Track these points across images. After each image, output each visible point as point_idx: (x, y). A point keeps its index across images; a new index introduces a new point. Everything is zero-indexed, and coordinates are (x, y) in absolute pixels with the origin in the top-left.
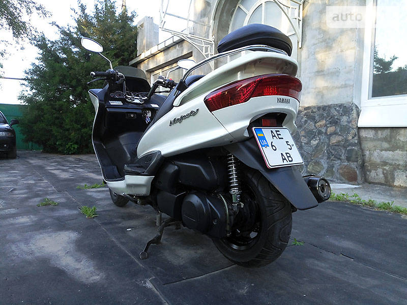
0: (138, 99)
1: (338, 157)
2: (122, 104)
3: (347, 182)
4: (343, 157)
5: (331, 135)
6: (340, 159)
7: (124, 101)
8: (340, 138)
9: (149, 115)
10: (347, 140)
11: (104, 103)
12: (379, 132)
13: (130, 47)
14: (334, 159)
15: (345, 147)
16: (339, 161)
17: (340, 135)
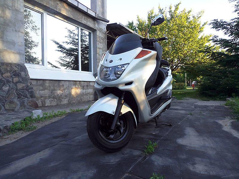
1: (26, 96)
3: (34, 109)
4: (28, 96)
5: (17, 83)
6: (27, 97)
8: (24, 85)
10: (28, 86)
12: (38, 81)
14: (23, 98)
15: (27, 90)
16: (27, 99)
17: (23, 83)
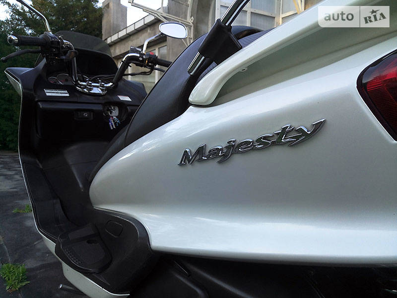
0: (97, 87)
2: (68, 95)
7: (71, 89)
9: (115, 113)
11: (33, 92)
13: (94, 30)
